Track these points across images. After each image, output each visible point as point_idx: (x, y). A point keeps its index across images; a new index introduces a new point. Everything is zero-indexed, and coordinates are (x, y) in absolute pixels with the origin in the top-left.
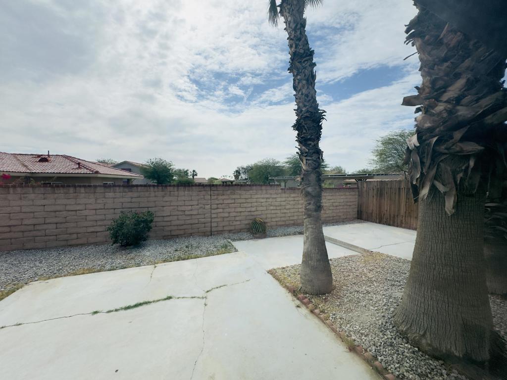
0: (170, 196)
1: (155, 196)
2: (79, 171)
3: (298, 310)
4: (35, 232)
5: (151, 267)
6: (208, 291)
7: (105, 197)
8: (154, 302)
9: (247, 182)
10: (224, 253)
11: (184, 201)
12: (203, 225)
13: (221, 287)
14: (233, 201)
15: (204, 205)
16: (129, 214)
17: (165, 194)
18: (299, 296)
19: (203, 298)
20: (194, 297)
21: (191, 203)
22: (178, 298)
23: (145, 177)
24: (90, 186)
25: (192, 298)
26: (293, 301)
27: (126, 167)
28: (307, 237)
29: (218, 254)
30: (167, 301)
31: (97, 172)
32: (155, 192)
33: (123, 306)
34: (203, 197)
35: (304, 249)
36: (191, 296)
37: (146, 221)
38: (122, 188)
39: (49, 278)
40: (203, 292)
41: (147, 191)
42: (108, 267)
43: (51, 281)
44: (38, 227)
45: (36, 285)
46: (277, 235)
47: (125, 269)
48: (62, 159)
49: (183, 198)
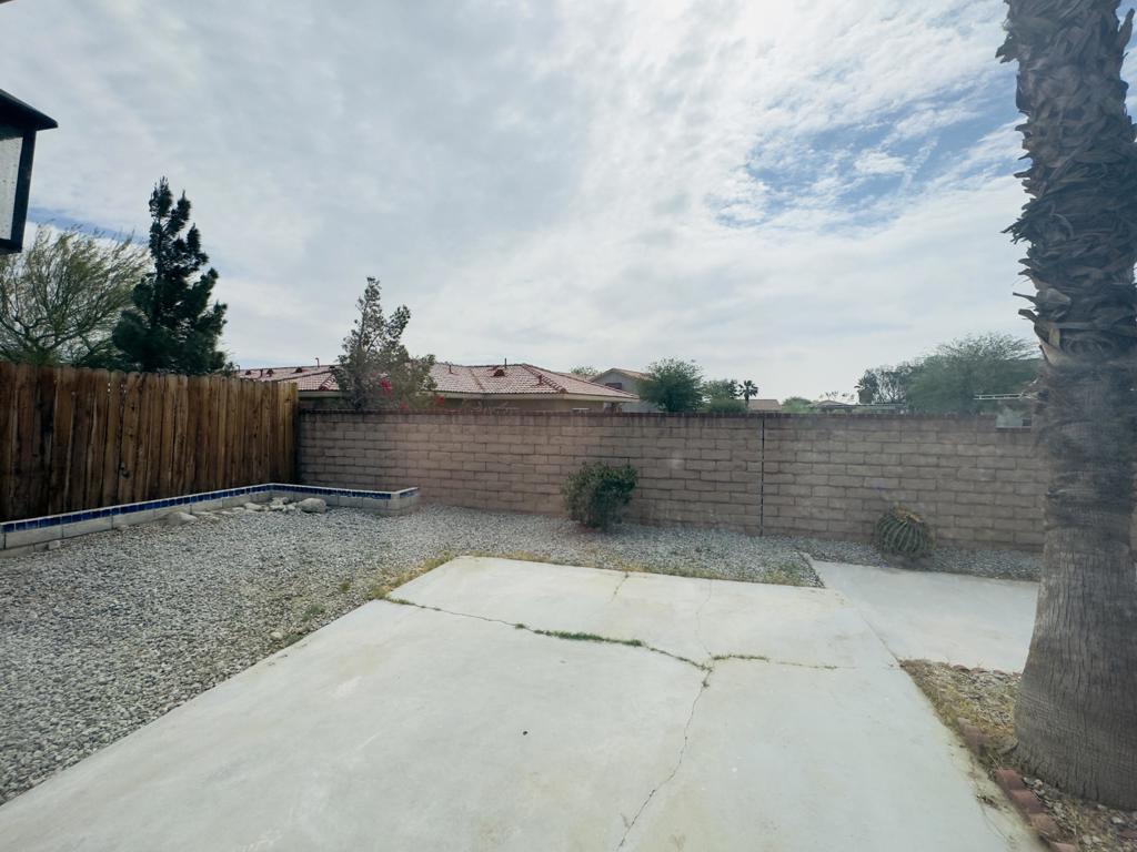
0: (671, 436)
1: (643, 437)
2: (539, 390)
3: (983, 810)
4: (475, 483)
5: (619, 574)
6: (717, 658)
7: (561, 435)
8: (608, 640)
9: (900, 409)
10: (784, 583)
11: (701, 449)
12: (742, 509)
13: (752, 658)
14: (823, 457)
15: (746, 461)
16: (594, 469)
17: (662, 434)
18: (1001, 771)
19: (703, 668)
20: (686, 660)
21: (715, 455)
22: (653, 650)
23: (641, 398)
24: (541, 414)
25: (681, 659)
26: (972, 775)
27: (612, 380)
28: (1049, 589)
29: (764, 582)
30: (631, 648)
31: (563, 391)
32: (642, 427)
33: (561, 629)
34: (742, 442)
35: (1038, 628)
36: (677, 655)
37: (620, 485)
38: (586, 419)
39: (480, 555)
40: (708, 656)
41: (628, 426)
42: (554, 557)
43: (482, 560)
44: (479, 476)
45: (465, 562)
46: (974, 569)
47: (578, 568)
48: (520, 370)
49: (698, 443)
